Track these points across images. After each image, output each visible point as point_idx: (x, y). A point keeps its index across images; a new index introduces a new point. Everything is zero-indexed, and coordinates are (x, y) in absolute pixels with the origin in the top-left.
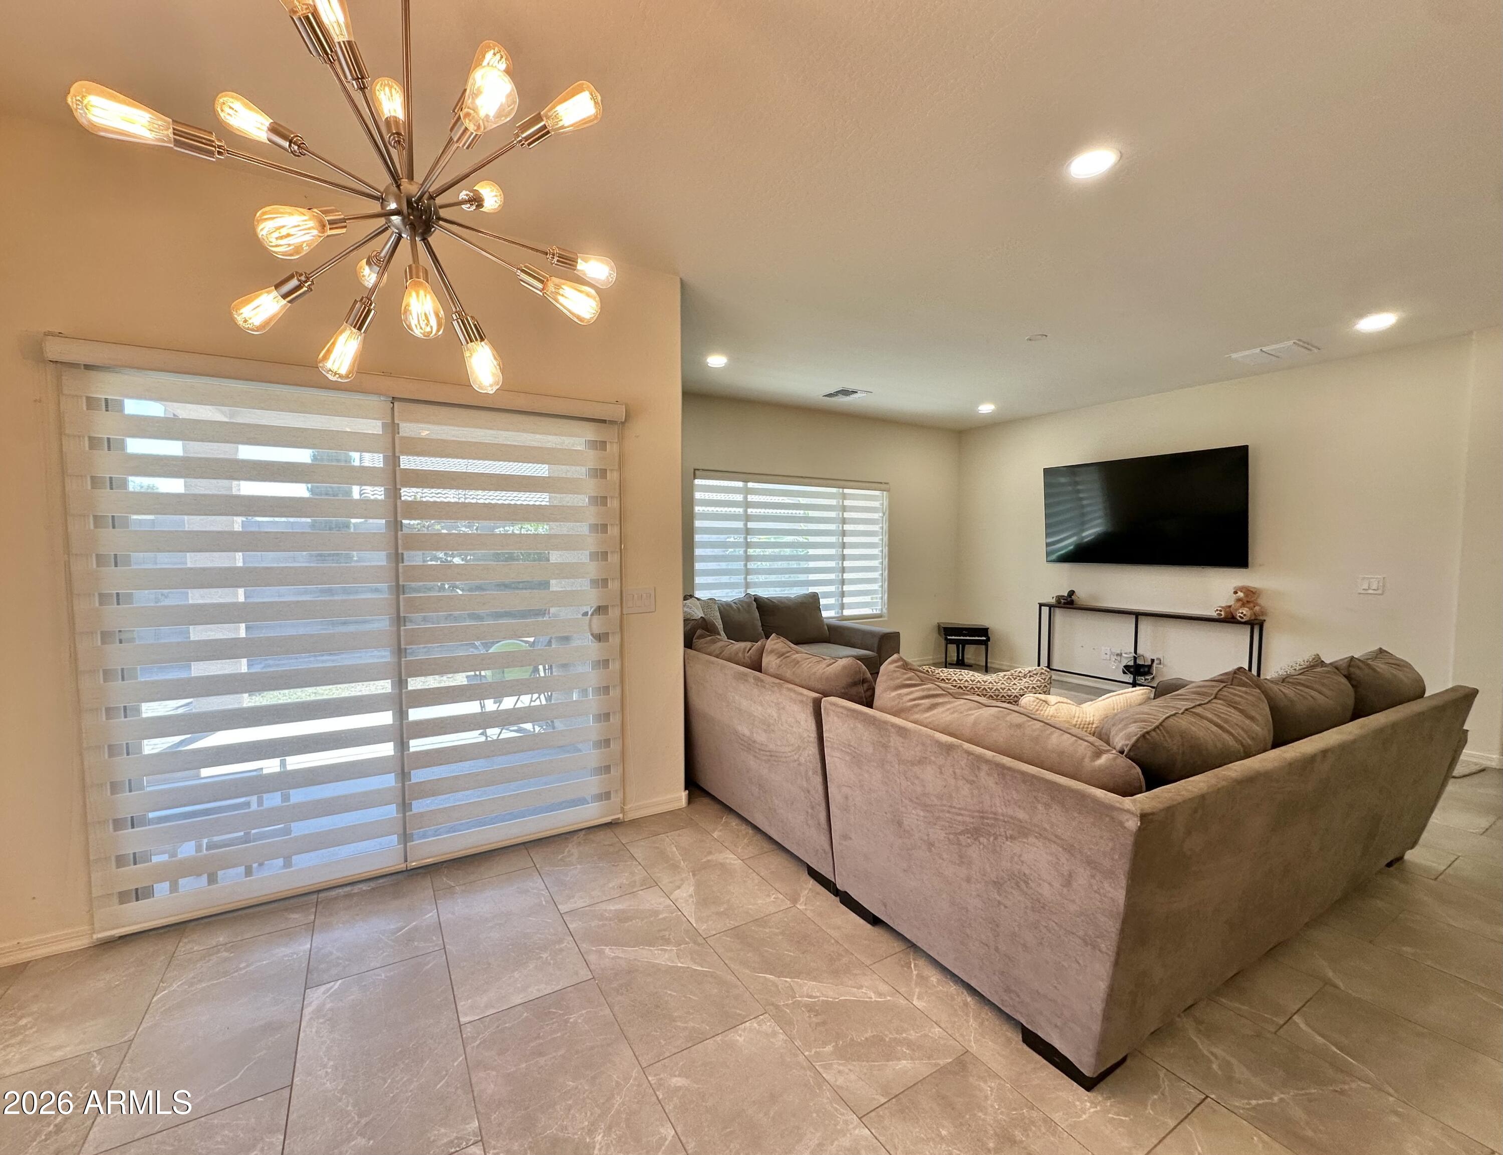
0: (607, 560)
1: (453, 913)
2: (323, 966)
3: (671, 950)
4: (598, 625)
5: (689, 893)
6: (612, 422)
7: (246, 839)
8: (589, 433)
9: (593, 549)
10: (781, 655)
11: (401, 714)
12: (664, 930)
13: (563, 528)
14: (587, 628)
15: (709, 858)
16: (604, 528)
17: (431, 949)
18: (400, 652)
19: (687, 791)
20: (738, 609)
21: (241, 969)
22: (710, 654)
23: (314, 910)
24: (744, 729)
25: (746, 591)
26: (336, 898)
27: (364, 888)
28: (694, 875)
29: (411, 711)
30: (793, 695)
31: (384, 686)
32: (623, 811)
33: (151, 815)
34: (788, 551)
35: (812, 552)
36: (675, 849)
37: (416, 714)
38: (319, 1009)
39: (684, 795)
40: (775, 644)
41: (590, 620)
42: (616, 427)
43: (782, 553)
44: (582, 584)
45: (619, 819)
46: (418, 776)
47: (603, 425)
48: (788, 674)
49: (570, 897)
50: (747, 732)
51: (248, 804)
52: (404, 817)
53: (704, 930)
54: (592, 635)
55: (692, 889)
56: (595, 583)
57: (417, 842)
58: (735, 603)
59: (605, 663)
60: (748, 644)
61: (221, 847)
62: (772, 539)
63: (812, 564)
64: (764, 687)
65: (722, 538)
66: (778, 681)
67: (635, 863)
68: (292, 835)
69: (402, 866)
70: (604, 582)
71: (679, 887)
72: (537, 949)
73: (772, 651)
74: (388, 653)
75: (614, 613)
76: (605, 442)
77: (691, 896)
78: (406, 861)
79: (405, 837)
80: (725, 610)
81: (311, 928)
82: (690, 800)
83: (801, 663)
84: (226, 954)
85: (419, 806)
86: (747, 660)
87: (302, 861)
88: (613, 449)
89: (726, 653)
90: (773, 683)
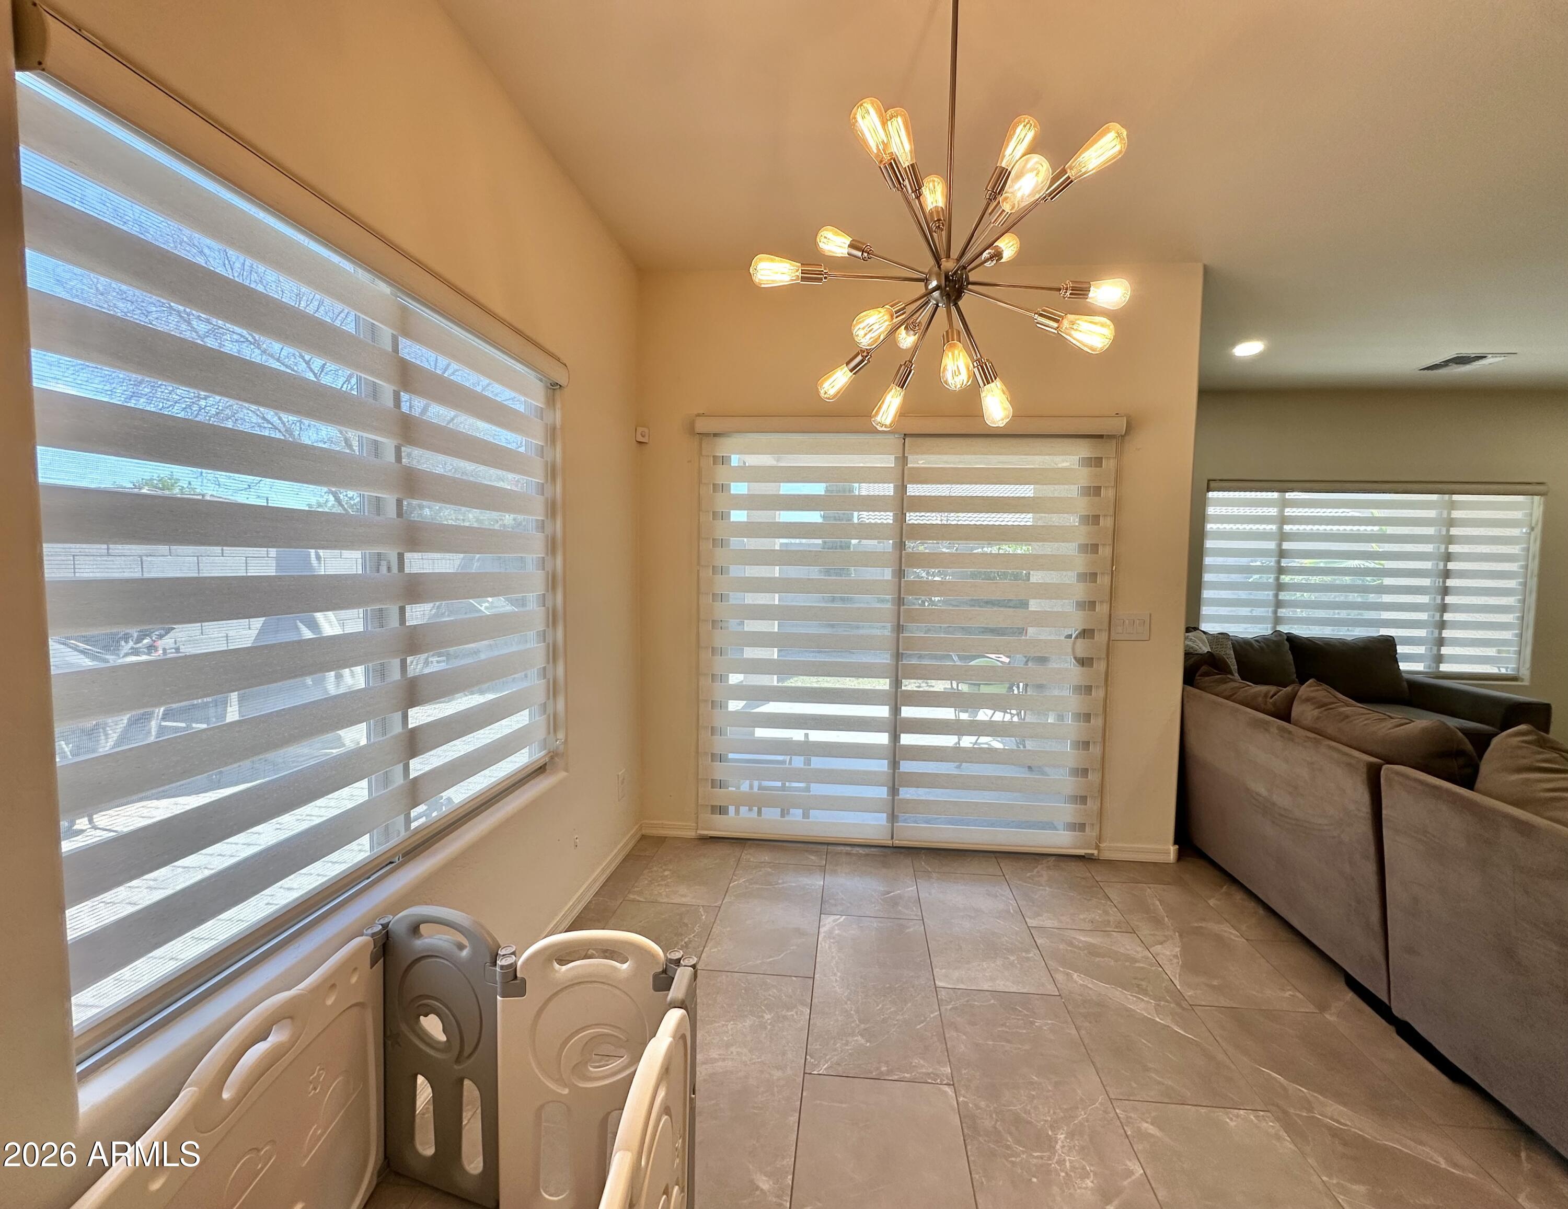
0: (1096, 582)
1: (930, 894)
2: (832, 901)
3: (1148, 1002)
4: (1082, 647)
5: (1174, 953)
6: (1111, 437)
7: (783, 788)
8: (1084, 450)
9: (1081, 570)
10: (1321, 705)
11: (896, 711)
12: (1142, 980)
13: (1048, 548)
14: (1070, 650)
15: (1203, 924)
16: (1094, 548)
17: (912, 917)
18: (898, 656)
19: (1177, 847)
20: (1261, 648)
21: (779, 884)
22: (1217, 695)
23: (825, 857)
24: (1261, 788)
25: (1275, 627)
26: (840, 853)
27: (861, 852)
28: (1180, 936)
29: (903, 708)
30: (1335, 755)
31: (883, 684)
32: (1097, 847)
33: (731, 756)
34: (1347, 580)
35: (1388, 581)
36: (1158, 903)
37: (908, 712)
38: (830, 932)
39: (1172, 850)
40: (1313, 691)
41: (1074, 643)
42: (1114, 441)
43: (1337, 582)
44: (1066, 606)
45: (1093, 854)
46: (906, 766)
47: (1100, 440)
48: (1331, 730)
49: (1037, 915)
50: (1263, 791)
51: (784, 762)
52: (893, 799)
53: (1189, 996)
54: (1075, 658)
55: (1178, 949)
56: (1081, 605)
57: (900, 824)
58: (1257, 641)
59: (1088, 689)
60: (1273, 689)
61: (766, 790)
62: (1322, 563)
63: (1387, 598)
64: (1293, 740)
65: (1243, 561)
66: (1313, 735)
67: (1109, 903)
68: (811, 793)
69: (889, 843)
70: (1092, 605)
71: (1161, 944)
72: (1005, 949)
73: (1308, 700)
74: (889, 656)
75: (1101, 638)
76: (1102, 458)
77: (1176, 956)
78: (892, 838)
79: (893, 818)
80: (1242, 648)
81: (823, 870)
82: (1181, 856)
83: (1352, 718)
84: (770, 870)
85: (906, 793)
86: (1270, 707)
87: (818, 816)
88: (1109, 465)
89: (1241, 694)
90: (1307, 737)
